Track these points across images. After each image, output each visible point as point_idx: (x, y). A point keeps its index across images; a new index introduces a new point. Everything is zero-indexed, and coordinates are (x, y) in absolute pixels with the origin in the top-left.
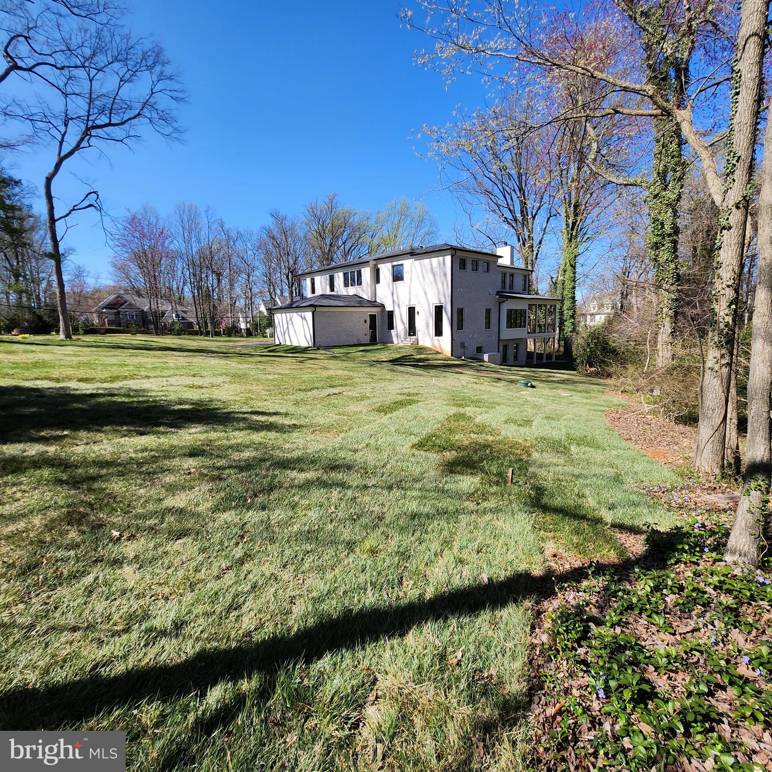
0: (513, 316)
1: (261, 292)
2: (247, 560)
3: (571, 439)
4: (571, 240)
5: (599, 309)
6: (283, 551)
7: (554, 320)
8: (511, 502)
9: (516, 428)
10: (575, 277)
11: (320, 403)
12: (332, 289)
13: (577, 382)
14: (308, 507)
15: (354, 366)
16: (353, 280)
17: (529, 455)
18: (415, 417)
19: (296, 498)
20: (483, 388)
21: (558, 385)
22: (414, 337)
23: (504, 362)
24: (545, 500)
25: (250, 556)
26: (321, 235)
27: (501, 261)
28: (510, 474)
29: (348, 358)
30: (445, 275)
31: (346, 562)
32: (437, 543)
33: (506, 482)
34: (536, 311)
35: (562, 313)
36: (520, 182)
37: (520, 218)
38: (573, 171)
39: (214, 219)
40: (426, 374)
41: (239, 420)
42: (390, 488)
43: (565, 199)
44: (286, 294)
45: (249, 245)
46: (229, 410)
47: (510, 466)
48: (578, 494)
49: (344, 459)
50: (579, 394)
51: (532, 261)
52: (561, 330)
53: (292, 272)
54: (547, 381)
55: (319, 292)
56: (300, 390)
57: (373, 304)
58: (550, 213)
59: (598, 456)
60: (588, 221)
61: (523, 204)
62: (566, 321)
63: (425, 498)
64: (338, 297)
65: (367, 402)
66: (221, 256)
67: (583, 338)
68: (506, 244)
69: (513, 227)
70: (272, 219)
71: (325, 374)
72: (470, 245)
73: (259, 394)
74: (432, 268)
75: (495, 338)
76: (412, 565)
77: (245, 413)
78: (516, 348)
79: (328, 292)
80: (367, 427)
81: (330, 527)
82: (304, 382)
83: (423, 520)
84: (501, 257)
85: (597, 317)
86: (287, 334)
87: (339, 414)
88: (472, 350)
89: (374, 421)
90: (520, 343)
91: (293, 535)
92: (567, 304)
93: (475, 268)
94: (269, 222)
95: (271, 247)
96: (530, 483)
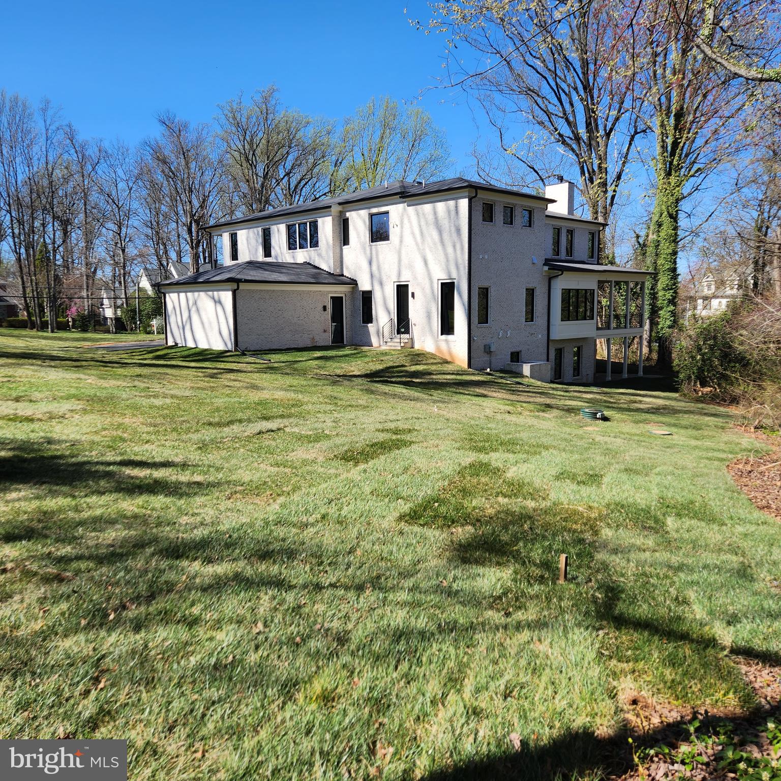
0: (573, 300)
1: (141, 255)
2: (103, 722)
3: (666, 506)
4: (669, 174)
5: (717, 288)
6: (170, 703)
7: (641, 308)
8: (562, 611)
9: (575, 487)
10: (676, 234)
11: (244, 447)
12: (267, 253)
13: (679, 412)
14: (218, 625)
15: (305, 383)
16: (303, 236)
17: (596, 533)
18: (406, 469)
19: (196, 610)
20: (520, 420)
21: (648, 416)
22: (407, 336)
23: (557, 377)
24: (621, 607)
25: (109, 713)
26: (249, 160)
27: (552, 209)
28: (562, 565)
29: (295, 370)
30: (458, 230)
31: (279, 719)
32: (437, 682)
33: (555, 579)
34: (610, 293)
35: (654, 296)
36: (586, 74)
37: (584, 136)
38: (674, 56)
39: (57, 124)
40: (426, 397)
41: (97, 476)
42: (360, 588)
43: (660, 104)
44: (188, 259)
45: (120, 172)
46: (80, 459)
47: (563, 552)
48: (677, 599)
49: (284, 540)
50: (682, 431)
51: (605, 208)
52: (653, 324)
53: (197, 222)
54: (630, 410)
55: (244, 256)
56: (210, 424)
57: (338, 278)
58: (636, 127)
59: (713, 535)
60: (699, 142)
61: (590, 113)
62: (661, 308)
63: (419, 604)
64: (278, 267)
65: (324, 444)
66: (70, 190)
67: (690, 337)
68: (561, 179)
69: (573, 150)
70: (163, 128)
71: (255, 396)
72: (501, 180)
73: (135, 432)
74: (436, 218)
75: (541, 337)
76: (392, 720)
77: (109, 464)
78: (578, 354)
79: (260, 257)
80: (324, 486)
81: (253, 658)
82: (218, 410)
83: (414, 642)
84: (553, 201)
85: (715, 303)
86: (188, 328)
87: (277, 465)
88: (504, 358)
89: (336, 476)
90: (583, 346)
91: (189, 673)
92: (664, 280)
93: (509, 220)
94: (157, 133)
95: (159, 178)
96: (597, 580)
